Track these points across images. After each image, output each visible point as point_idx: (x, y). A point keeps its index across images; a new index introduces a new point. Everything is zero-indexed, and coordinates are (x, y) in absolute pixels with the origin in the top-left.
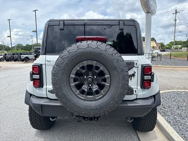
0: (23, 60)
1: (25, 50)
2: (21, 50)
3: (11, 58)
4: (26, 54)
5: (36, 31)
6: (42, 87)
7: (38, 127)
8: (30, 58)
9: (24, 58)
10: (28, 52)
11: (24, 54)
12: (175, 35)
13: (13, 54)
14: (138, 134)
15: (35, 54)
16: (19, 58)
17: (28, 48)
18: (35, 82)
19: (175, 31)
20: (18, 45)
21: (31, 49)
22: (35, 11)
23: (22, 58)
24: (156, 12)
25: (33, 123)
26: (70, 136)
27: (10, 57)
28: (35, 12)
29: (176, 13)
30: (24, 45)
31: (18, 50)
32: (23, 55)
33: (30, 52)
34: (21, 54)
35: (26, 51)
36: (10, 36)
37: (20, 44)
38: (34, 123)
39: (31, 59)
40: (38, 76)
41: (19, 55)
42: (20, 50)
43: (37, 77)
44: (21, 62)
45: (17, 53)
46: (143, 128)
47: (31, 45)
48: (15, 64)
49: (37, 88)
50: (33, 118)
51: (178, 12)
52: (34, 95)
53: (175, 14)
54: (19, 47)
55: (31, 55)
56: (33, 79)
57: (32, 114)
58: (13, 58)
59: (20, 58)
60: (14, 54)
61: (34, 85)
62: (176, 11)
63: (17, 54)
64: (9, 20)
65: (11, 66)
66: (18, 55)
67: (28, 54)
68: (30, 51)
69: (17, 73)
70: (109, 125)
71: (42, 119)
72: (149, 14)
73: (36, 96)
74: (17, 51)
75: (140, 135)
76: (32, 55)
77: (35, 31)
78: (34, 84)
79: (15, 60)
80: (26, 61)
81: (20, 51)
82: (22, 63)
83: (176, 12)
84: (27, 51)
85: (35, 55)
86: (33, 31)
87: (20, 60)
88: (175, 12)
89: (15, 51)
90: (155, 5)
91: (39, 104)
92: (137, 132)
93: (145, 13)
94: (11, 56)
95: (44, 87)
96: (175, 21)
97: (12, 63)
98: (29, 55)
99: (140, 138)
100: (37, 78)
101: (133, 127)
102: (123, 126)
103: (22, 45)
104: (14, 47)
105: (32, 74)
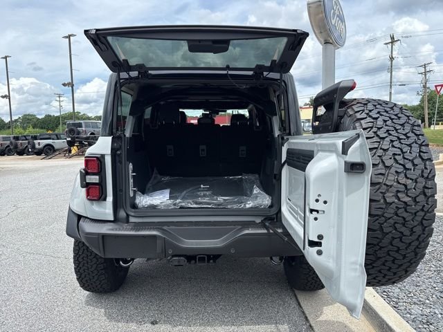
0: (39, 153)
1: (42, 128)
2: (34, 128)
3: (12, 147)
4: (48, 136)
5: (71, 85)
6: (105, 199)
7: (92, 284)
8: (56, 147)
9: (41, 146)
10: (50, 132)
11: (41, 137)
12: (391, 93)
13: (14, 138)
14: (298, 297)
15: (69, 137)
16: (29, 146)
17: (50, 123)
18: (90, 191)
19: (391, 83)
20: (25, 115)
21: (57, 126)
22: (69, 37)
23: (37, 146)
24: (344, 42)
25: (83, 276)
26: (159, 303)
27: (9, 146)
28: (68, 39)
29: (392, 43)
30: (40, 117)
31: (24, 128)
32: (39, 141)
33: (56, 132)
34: (35, 138)
35: (44, 131)
36: (8, 97)
37: (31, 114)
38: (85, 277)
39: (58, 150)
40: (97, 177)
41: (31, 141)
42: (31, 129)
43: (94, 179)
44: (35, 156)
45: (25, 136)
46: (306, 281)
47: (58, 117)
48: (20, 162)
49: (94, 202)
50: (83, 266)
51: (397, 41)
52: (86, 217)
53: (390, 46)
54: (28, 120)
55: (58, 139)
56: (85, 185)
57: (82, 257)
58: (16, 147)
59: (33, 147)
60: (17, 138)
61: (87, 196)
62: (392, 38)
63: (25, 138)
64: (6, 58)
65: (12, 166)
66: (27, 140)
67: (52, 137)
68: (54, 131)
69: (29, 182)
70: (240, 281)
71: (102, 268)
72: (329, 45)
73: (90, 219)
74: (22, 131)
75: (302, 298)
76: (61, 139)
77: (69, 84)
78: (88, 194)
79: (21, 153)
80: (47, 154)
81: (30, 131)
82: (38, 159)
83: (393, 41)
84: (48, 130)
85: (70, 139)
86: (64, 85)
87: (32, 151)
88: (390, 41)
89: (18, 131)
90: (343, 27)
91: (99, 234)
92: (297, 292)
93: (321, 43)
94: (11, 143)
95: (107, 199)
96: (392, 61)
97: (14, 160)
98: (53, 139)
99: (301, 304)
100: (94, 181)
101: (289, 282)
102: (269, 282)
103: (35, 116)
104: (16, 121)
105: (84, 174)
